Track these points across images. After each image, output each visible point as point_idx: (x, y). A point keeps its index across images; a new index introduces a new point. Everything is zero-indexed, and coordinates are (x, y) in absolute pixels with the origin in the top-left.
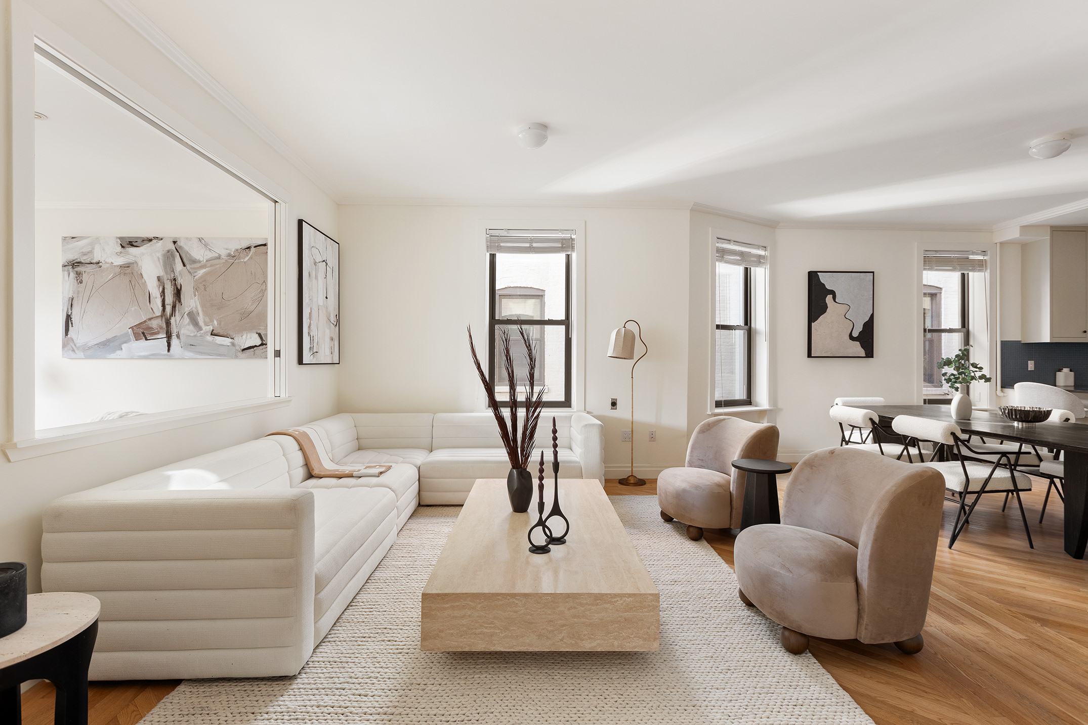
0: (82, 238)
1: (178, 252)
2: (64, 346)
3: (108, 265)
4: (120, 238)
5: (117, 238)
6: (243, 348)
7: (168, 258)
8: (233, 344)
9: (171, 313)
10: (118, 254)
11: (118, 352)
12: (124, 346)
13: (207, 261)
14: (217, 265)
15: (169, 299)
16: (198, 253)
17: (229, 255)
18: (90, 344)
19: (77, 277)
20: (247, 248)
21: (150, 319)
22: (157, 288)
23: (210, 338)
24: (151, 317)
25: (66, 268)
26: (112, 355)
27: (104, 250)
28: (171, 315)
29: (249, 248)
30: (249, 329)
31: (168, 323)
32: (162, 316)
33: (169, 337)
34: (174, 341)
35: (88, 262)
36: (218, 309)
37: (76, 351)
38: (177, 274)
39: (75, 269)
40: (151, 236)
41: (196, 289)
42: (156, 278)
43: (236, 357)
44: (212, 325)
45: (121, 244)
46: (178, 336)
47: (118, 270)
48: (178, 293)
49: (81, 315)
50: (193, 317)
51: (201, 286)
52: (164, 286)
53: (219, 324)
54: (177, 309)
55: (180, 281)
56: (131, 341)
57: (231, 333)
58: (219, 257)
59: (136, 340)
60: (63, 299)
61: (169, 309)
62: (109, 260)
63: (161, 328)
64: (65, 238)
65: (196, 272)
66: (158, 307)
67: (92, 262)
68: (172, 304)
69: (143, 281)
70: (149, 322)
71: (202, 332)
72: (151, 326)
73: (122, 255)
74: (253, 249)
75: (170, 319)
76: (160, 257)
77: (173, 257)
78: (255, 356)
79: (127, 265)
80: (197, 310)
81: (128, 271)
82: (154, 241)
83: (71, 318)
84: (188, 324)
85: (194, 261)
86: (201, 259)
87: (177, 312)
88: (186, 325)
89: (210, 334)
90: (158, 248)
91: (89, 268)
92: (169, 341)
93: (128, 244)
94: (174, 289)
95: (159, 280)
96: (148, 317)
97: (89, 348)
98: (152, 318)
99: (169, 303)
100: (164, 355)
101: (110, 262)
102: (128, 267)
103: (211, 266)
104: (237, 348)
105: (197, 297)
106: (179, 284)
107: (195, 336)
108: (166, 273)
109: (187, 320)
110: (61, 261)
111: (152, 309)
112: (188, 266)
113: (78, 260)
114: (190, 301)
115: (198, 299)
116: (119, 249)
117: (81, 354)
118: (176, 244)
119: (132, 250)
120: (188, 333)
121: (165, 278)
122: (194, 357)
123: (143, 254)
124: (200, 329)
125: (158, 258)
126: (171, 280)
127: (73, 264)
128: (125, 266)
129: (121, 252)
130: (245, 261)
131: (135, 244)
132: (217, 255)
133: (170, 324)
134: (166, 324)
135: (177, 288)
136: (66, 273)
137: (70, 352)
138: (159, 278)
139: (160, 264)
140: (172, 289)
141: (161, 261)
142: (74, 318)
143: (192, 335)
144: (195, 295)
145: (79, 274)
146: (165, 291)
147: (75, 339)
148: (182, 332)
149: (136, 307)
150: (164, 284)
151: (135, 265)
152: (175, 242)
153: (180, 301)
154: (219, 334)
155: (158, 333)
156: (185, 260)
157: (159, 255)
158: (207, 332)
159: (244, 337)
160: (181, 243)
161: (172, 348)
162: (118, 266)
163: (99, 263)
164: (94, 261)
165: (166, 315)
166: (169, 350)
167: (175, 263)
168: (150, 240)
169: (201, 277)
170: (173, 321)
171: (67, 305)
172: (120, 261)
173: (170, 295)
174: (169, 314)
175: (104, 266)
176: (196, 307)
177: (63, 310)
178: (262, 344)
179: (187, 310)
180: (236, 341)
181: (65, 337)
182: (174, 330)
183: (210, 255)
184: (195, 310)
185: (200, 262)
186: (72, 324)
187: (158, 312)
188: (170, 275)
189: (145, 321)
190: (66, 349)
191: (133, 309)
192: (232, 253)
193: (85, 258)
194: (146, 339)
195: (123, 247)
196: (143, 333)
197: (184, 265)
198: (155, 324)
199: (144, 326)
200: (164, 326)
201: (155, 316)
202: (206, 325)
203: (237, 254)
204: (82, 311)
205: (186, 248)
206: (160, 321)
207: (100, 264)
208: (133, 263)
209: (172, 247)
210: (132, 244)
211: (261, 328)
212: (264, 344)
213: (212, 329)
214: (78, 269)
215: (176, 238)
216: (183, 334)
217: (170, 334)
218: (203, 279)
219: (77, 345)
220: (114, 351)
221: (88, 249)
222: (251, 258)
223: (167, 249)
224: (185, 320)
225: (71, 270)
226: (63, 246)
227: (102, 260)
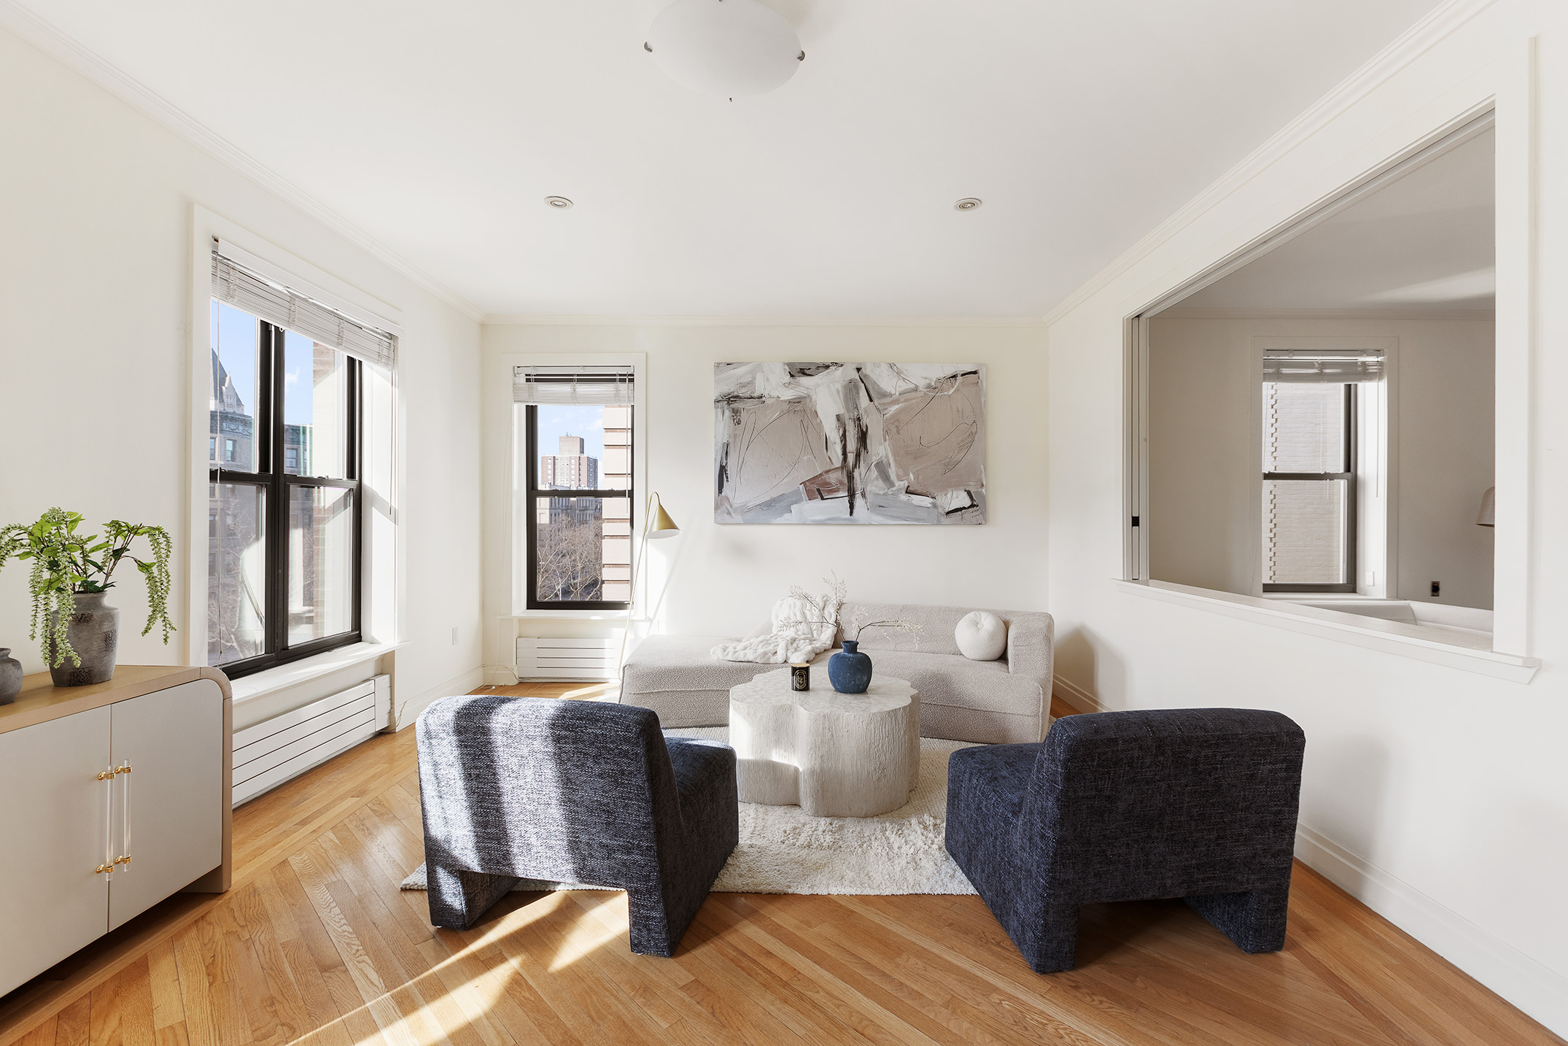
0: (740, 364)
1: (863, 382)
2: (717, 508)
3: (773, 400)
4: (789, 365)
5: (785, 364)
6: (947, 510)
7: (850, 390)
8: (935, 506)
9: (854, 463)
10: (786, 385)
11: (787, 516)
12: (794, 508)
13: (900, 394)
14: (914, 399)
15: (852, 445)
16: (888, 383)
17: (929, 386)
18: (751, 505)
19: (733, 416)
20: (952, 377)
21: (827, 472)
22: (836, 431)
23: (904, 497)
24: (828, 468)
25: (720, 404)
26: (779, 520)
27: (768, 380)
28: (855, 466)
29: (954, 376)
30: (956, 486)
31: (850, 477)
32: (842, 468)
33: (852, 495)
34: (859, 501)
35: (747, 395)
36: (916, 458)
37: (733, 514)
38: (861, 411)
39: (731, 406)
40: (828, 361)
41: (887, 432)
42: (835, 417)
43: (939, 523)
44: (907, 479)
45: (790, 372)
46: (863, 495)
47: (786, 406)
48: (863, 437)
49: (740, 466)
50: (882, 469)
51: (893, 428)
52: (845, 428)
53: (917, 477)
54: (862, 458)
55: (865, 421)
56: (803, 501)
57: (931, 490)
58: (916, 389)
59: (809, 500)
60: (716, 445)
61: (851, 458)
62: (775, 394)
63: (841, 483)
64: (718, 365)
65: (886, 409)
66: (838, 455)
67: (753, 395)
68: (855, 452)
69: (818, 421)
70: (825, 476)
71: (894, 489)
72: (828, 481)
73: (791, 386)
74: (959, 379)
75: (853, 471)
76: (840, 389)
77: (857, 388)
78: (963, 522)
79: (798, 400)
80: (888, 461)
81: (799, 407)
82: (832, 368)
83: (726, 471)
84: (877, 479)
85: (884, 395)
86: (893, 392)
87: (862, 462)
88: (874, 480)
89: (904, 492)
90: (837, 378)
91: (749, 405)
92: (852, 500)
93: (798, 372)
94: (858, 432)
95: (838, 420)
96: (825, 469)
97: (750, 510)
98: (830, 471)
99: (851, 450)
100: (846, 519)
101: (775, 395)
102: (798, 402)
103: (906, 401)
104: (940, 510)
105: (887, 442)
106: (864, 425)
107: (885, 494)
108: (848, 410)
109: (874, 473)
110: (714, 395)
111: (829, 458)
112: (876, 401)
113: (736, 394)
114: (879, 448)
115: (889, 445)
116: (788, 378)
117: (739, 518)
118: (860, 372)
119: (804, 380)
120: (877, 491)
121: (847, 417)
122: (885, 523)
123: (818, 385)
124: (892, 485)
125: (838, 391)
126: (854, 419)
127: (729, 398)
128: (794, 401)
129: (790, 383)
130: (950, 393)
131: (807, 372)
132: (913, 386)
133: (853, 478)
134: (848, 479)
135: (862, 430)
136: (719, 410)
137: (725, 515)
138: (838, 417)
139: (840, 396)
140: (856, 432)
141: (841, 395)
142: (731, 471)
143: (882, 492)
144: (885, 440)
145: (736, 412)
146: (847, 434)
147: (731, 497)
148: (868, 489)
149: (809, 456)
150: (845, 424)
151: (808, 400)
152: (858, 370)
153: (865, 448)
154: (916, 492)
155: (837, 490)
156: (872, 393)
157: (839, 386)
158: (901, 489)
159: (949, 495)
160: (864, 371)
161: (855, 511)
162: (785, 401)
163: (761, 397)
164: (756, 395)
165: (848, 466)
166: (851, 513)
167: (859, 397)
168: (827, 367)
169: (893, 416)
170: (856, 474)
171: (720, 453)
172: (788, 394)
173: (853, 440)
174: (851, 465)
175: (768, 401)
176: (887, 457)
177: (715, 459)
178: (972, 506)
179: (875, 460)
180: (939, 501)
181: (719, 495)
182: (858, 486)
183: (904, 386)
184: (885, 460)
185: (891, 395)
186: (727, 478)
187: (838, 462)
188: (853, 413)
189: (821, 475)
190: (719, 511)
191: (805, 458)
192: (933, 384)
193: (744, 390)
194: (823, 499)
195: (792, 376)
196: (819, 490)
197: (871, 400)
198: (833, 478)
199: (819, 481)
200: (846, 481)
201: (834, 467)
202: (900, 479)
203: (939, 385)
204: (741, 462)
205: (874, 377)
206: (840, 474)
207: (764, 399)
208: (805, 397)
209: (855, 376)
210: (803, 372)
211: (971, 483)
212: (975, 506)
213: (907, 485)
214: (735, 405)
215: (860, 364)
216: (870, 492)
217: (854, 491)
218: (896, 419)
219: (734, 506)
220: (781, 514)
221: (748, 379)
222: (957, 390)
223: (850, 379)
224: (872, 473)
225: (726, 406)
226: (716, 374)
227: (765, 393)
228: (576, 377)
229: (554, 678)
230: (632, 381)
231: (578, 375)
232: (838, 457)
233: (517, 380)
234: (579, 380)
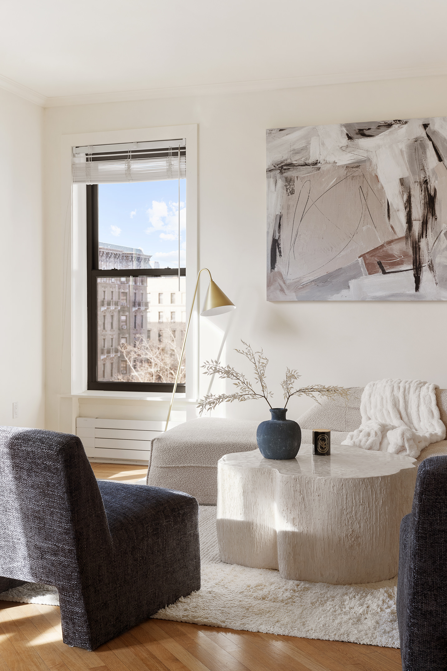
0: (294, 129)
1: (430, 140)
2: (269, 284)
3: (328, 166)
4: (347, 126)
5: (342, 125)
7: (416, 150)
9: (420, 232)
10: (344, 148)
11: (344, 292)
12: (352, 283)
15: (418, 211)
18: (305, 280)
19: (286, 186)
21: (390, 243)
22: (400, 197)
24: (390, 238)
25: (272, 174)
26: (336, 297)
27: (323, 144)
28: (421, 235)
31: (416, 248)
32: (406, 238)
33: (417, 268)
34: (426, 275)
35: (302, 162)
37: (286, 291)
38: (429, 173)
39: (285, 175)
40: (389, 119)
42: (398, 181)
45: (347, 135)
46: (431, 268)
47: (343, 172)
48: (431, 202)
49: (293, 239)
52: (410, 193)
54: (429, 226)
55: (433, 183)
56: (362, 275)
59: (370, 274)
60: (268, 217)
61: (417, 227)
62: (331, 159)
63: (406, 255)
64: (270, 132)
66: (402, 224)
67: (307, 162)
68: (421, 219)
69: (379, 186)
70: (387, 248)
72: (390, 252)
73: (349, 149)
75: (419, 241)
76: (404, 149)
77: (424, 148)
79: (356, 165)
81: (358, 172)
82: (395, 126)
83: (279, 245)
87: (429, 231)
88: (443, 251)
90: (401, 136)
91: (303, 172)
92: (417, 274)
93: (357, 134)
94: (425, 197)
95: (402, 184)
96: (387, 240)
97: (304, 286)
98: (392, 241)
99: (417, 218)
100: (411, 296)
101: (332, 161)
102: (357, 167)
106: (432, 188)
108: (413, 172)
109: (444, 242)
110: (265, 164)
111: (392, 227)
113: (289, 161)
116: (345, 141)
117: (292, 296)
118: (427, 129)
119: (363, 142)
121: (412, 180)
123: (379, 147)
125: (401, 151)
126: (420, 182)
127: (282, 167)
128: (352, 165)
129: (347, 146)
131: (367, 132)
133: (419, 249)
134: (413, 250)
135: (429, 195)
136: (272, 181)
137: (278, 292)
138: (401, 181)
139: (403, 158)
140: (422, 196)
141: (405, 156)
142: (284, 244)
145: (289, 181)
146: (412, 199)
147: (284, 273)
148: (438, 260)
149: (369, 226)
150: (410, 189)
151: (368, 164)
152: (425, 126)
153: (433, 214)
155: (401, 263)
156: (441, 152)
157: (403, 146)
160: (436, 126)
161: (422, 285)
162: (342, 166)
163: (316, 164)
164: (310, 161)
165: (413, 235)
166: (417, 288)
167: (426, 157)
168: (389, 125)
170: (423, 244)
171: (273, 225)
172: (345, 159)
173: (419, 206)
174: (417, 234)
175: (324, 168)
177: (268, 233)
179: (444, 227)
181: (271, 271)
182: (425, 257)
186: (280, 252)
187: (401, 230)
188: (419, 176)
189: (382, 246)
190: (272, 288)
191: (364, 228)
193: (297, 157)
194: (384, 273)
195: (350, 138)
196: (380, 264)
197: (440, 159)
198: (396, 249)
199: (381, 253)
200: (410, 252)
201: (396, 238)
204: (294, 234)
205: (443, 133)
206: (404, 245)
207: (319, 165)
208: (364, 161)
209: (422, 133)
210: (363, 133)
214: (288, 174)
215: (428, 118)
216: (439, 264)
217: (420, 262)
219: (287, 282)
220: (338, 290)
221: (302, 144)
223: (415, 137)
224: (442, 242)
225: (278, 176)
226: (268, 142)
227: (321, 159)
228: (131, 154)
229: (111, 459)
230: (183, 154)
231: (133, 152)
232: (402, 226)
233: (77, 160)
234: (134, 157)
